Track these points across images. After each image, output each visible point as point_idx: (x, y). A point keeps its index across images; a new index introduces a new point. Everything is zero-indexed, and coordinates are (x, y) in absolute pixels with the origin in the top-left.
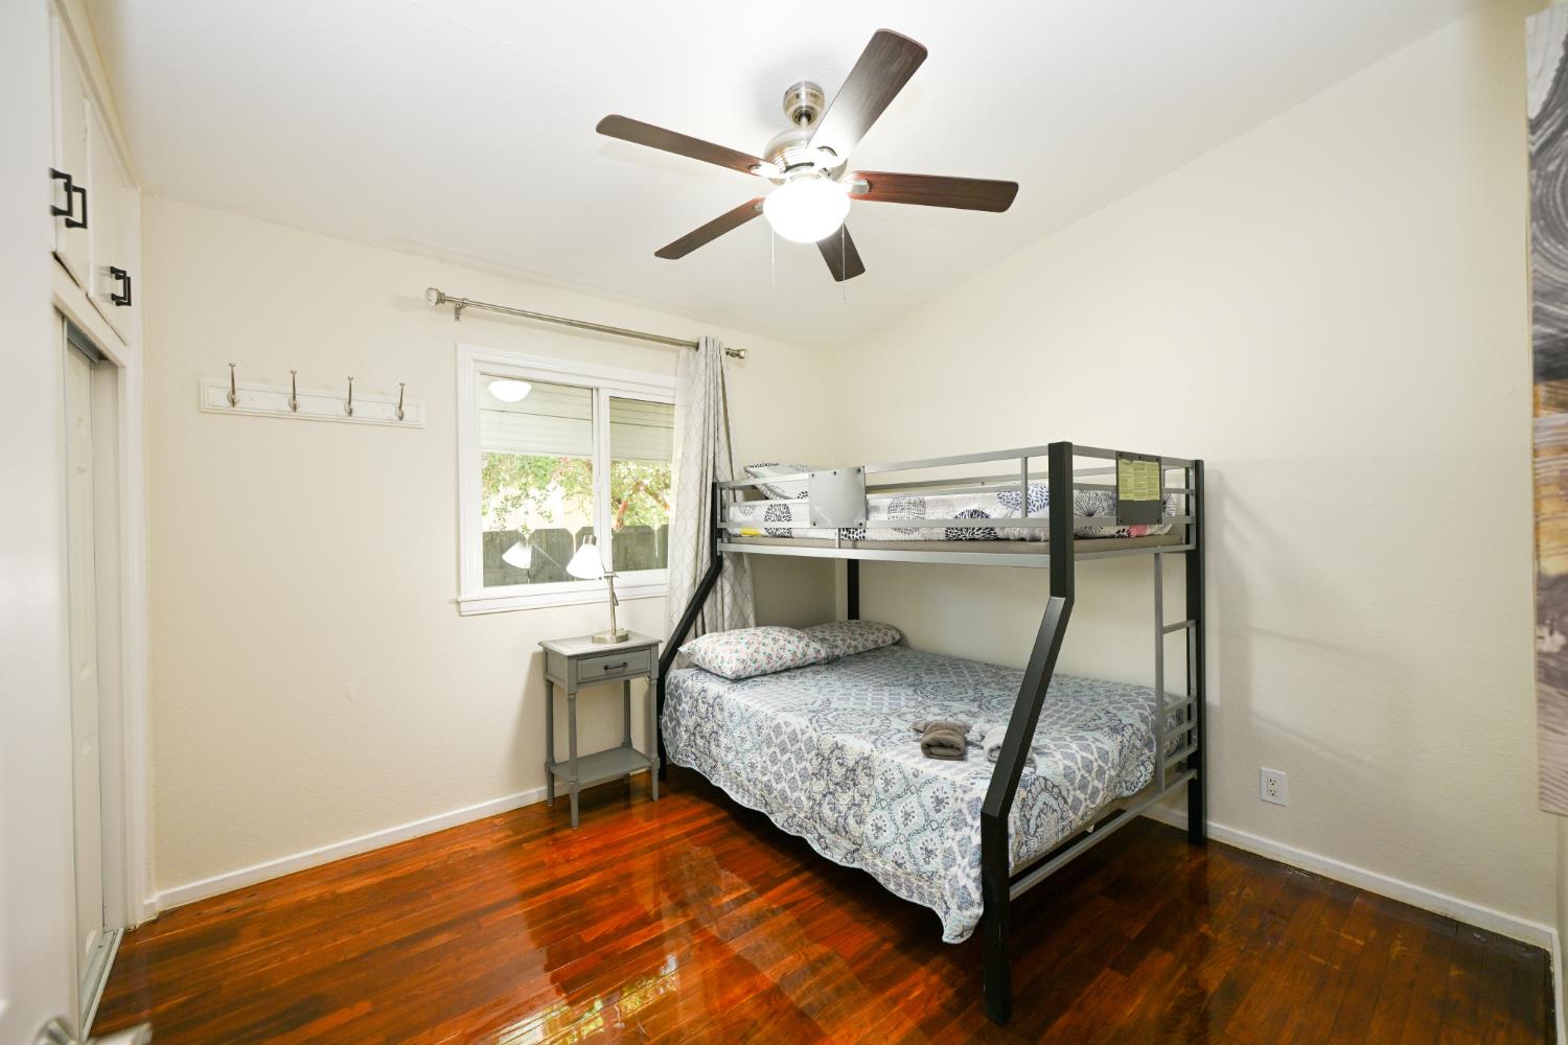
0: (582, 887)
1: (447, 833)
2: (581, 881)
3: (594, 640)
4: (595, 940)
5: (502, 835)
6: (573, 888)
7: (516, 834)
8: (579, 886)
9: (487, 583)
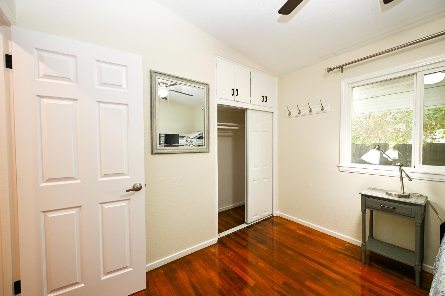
0: (331, 275)
1: (331, 237)
2: (334, 274)
3: (387, 194)
4: (307, 286)
5: (341, 248)
6: (329, 273)
7: (345, 250)
8: (331, 274)
9: (352, 162)
